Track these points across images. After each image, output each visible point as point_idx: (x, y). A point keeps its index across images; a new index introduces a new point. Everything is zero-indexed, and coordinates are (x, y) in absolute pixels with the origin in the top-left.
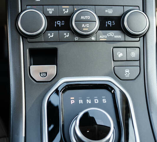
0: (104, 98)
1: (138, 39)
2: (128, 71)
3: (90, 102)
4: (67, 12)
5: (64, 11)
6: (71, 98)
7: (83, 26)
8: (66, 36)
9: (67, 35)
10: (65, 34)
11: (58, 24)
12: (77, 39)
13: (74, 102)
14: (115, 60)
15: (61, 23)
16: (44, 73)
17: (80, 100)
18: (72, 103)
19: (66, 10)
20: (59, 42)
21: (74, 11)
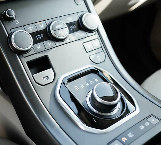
0: (95, 79)
1: (94, 33)
2: (99, 57)
3: (89, 85)
4: (43, 26)
6: (75, 87)
7: (60, 33)
10: (48, 43)
12: (58, 44)
13: (78, 89)
14: (87, 51)
15: (41, 36)
16: (46, 77)
17: (81, 86)
18: (77, 90)
19: (41, 25)
20: (46, 50)
21: (47, 25)
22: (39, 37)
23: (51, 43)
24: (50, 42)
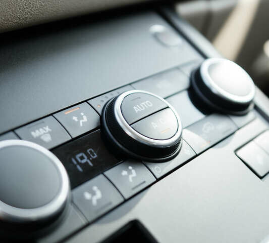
4: (85, 119)
5: (76, 120)
7: (155, 126)
8: (131, 177)
9: (132, 174)
10: (125, 173)
11: (83, 161)
12: (158, 170)
19: (81, 118)
20: (126, 201)
21: (100, 112)
22: (83, 159)
23: (133, 171)
24: (130, 168)
